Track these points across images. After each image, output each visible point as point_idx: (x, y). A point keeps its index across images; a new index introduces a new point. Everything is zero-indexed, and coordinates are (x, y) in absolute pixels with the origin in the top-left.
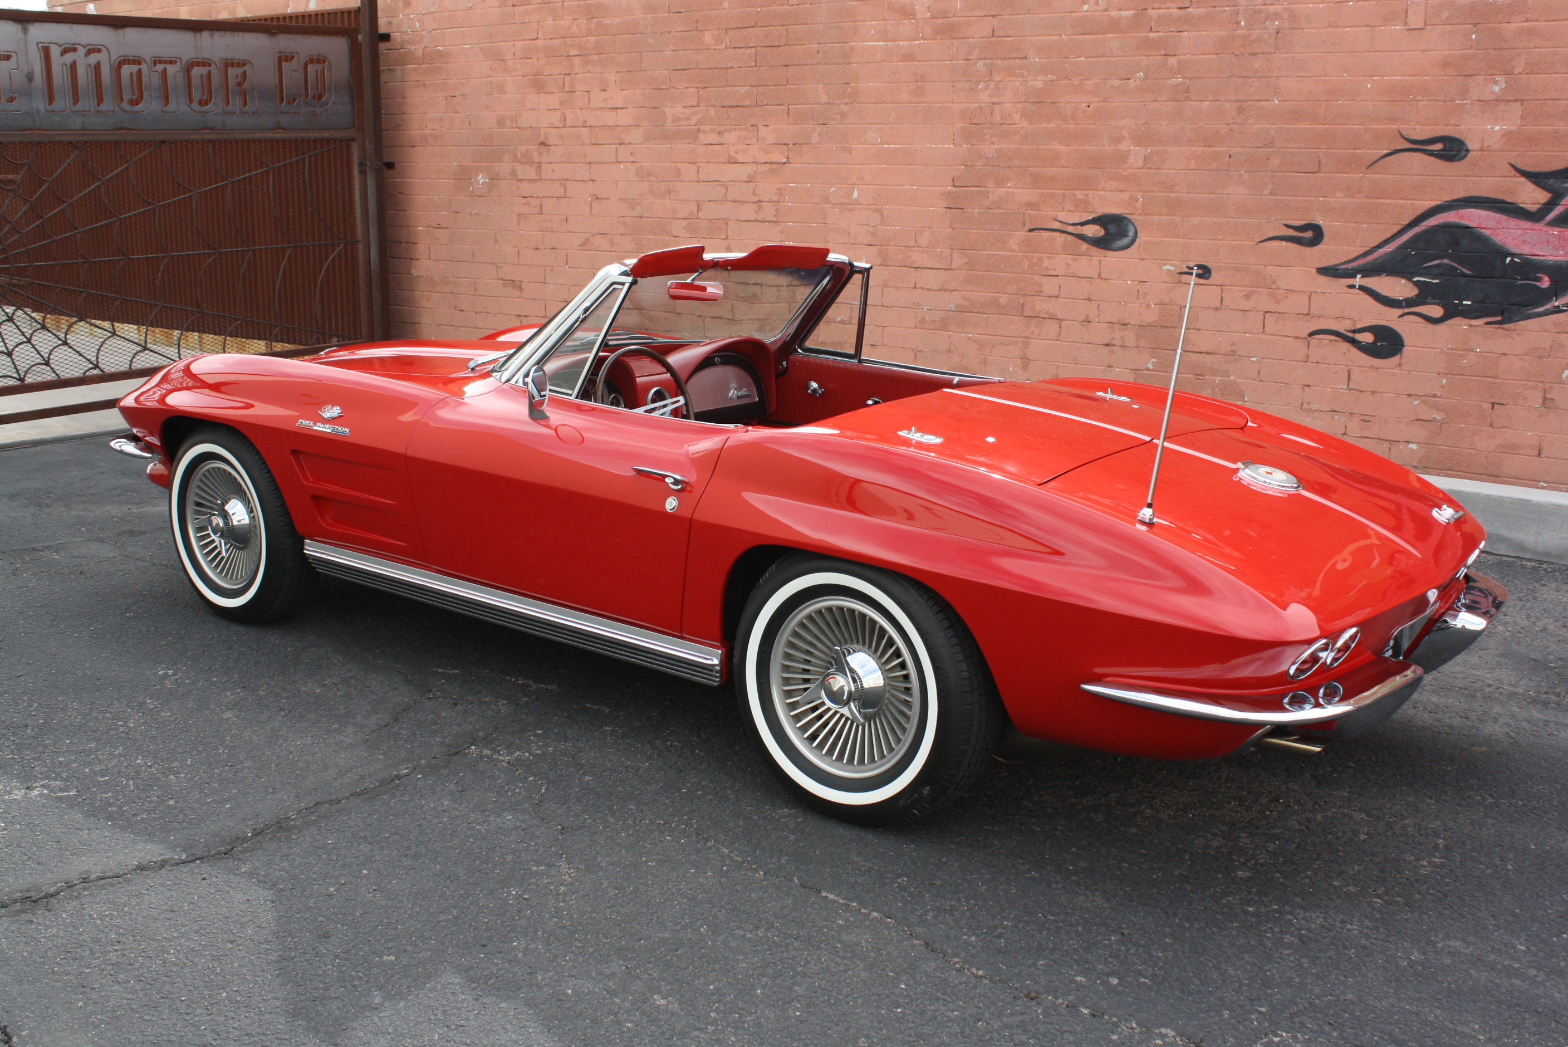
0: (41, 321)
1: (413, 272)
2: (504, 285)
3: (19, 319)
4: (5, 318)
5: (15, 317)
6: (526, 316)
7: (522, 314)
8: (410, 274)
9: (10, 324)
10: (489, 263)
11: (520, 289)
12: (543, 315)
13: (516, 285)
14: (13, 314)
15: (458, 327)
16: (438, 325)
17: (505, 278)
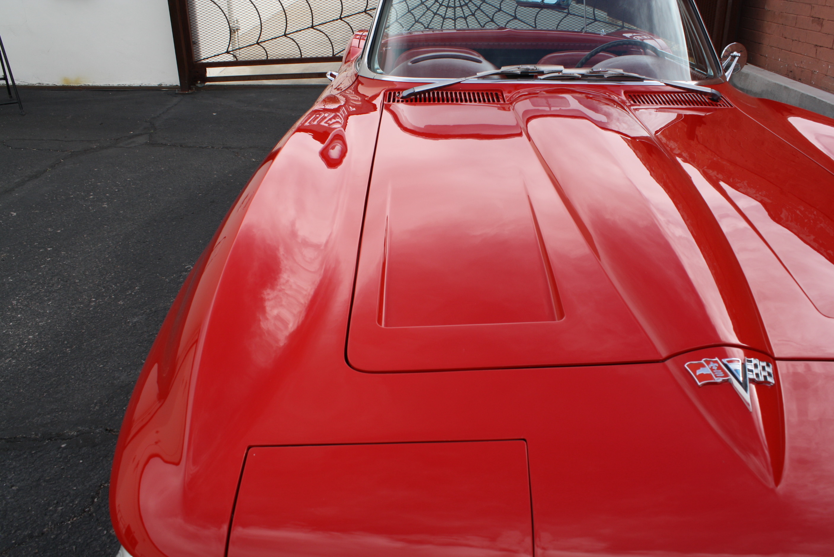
0: (491, 17)
1: (766, 7)
2: (813, 21)
3: (479, 15)
4: (470, 13)
5: (476, 13)
6: (821, 47)
7: (818, 45)
8: (764, 8)
9: (473, 17)
10: (808, 4)
11: (822, 25)
12: (831, 47)
13: (819, 21)
14: (475, 12)
15: (782, 49)
16: (771, 47)
17: (814, 16)
